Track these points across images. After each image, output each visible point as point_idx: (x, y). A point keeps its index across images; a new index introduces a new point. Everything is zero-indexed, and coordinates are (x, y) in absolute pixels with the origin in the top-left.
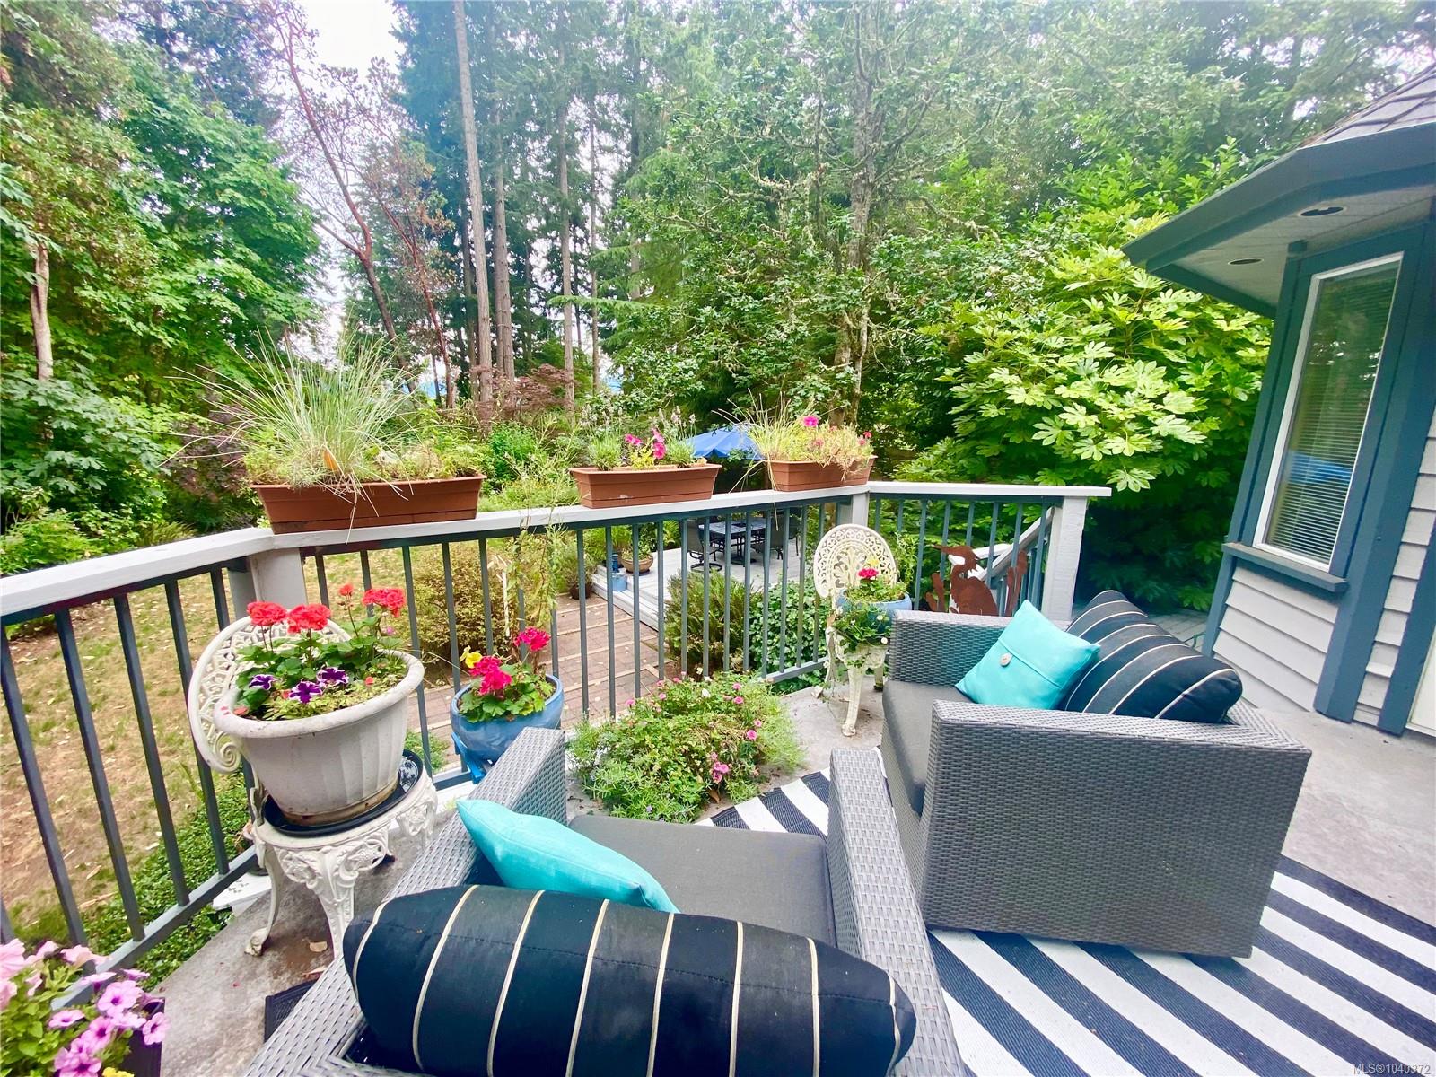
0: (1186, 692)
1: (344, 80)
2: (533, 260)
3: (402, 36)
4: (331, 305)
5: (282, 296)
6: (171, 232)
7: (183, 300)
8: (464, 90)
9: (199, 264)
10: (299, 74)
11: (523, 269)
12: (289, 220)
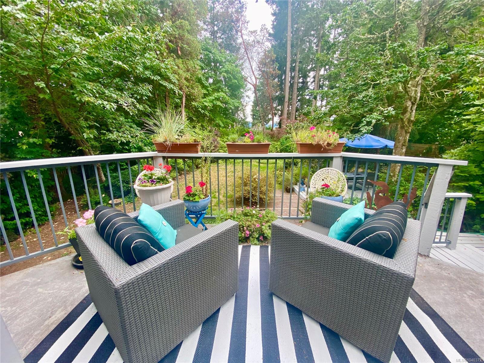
0: (367, 238)
1: (253, 34)
2: (308, 79)
3: (274, 14)
4: (249, 102)
5: (232, 101)
6: (211, 86)
7: (211, 104)
8: (289, 27)
9: (216, 94)
10: (243, 36)
11: (305, 83)
12: (236, 79)
